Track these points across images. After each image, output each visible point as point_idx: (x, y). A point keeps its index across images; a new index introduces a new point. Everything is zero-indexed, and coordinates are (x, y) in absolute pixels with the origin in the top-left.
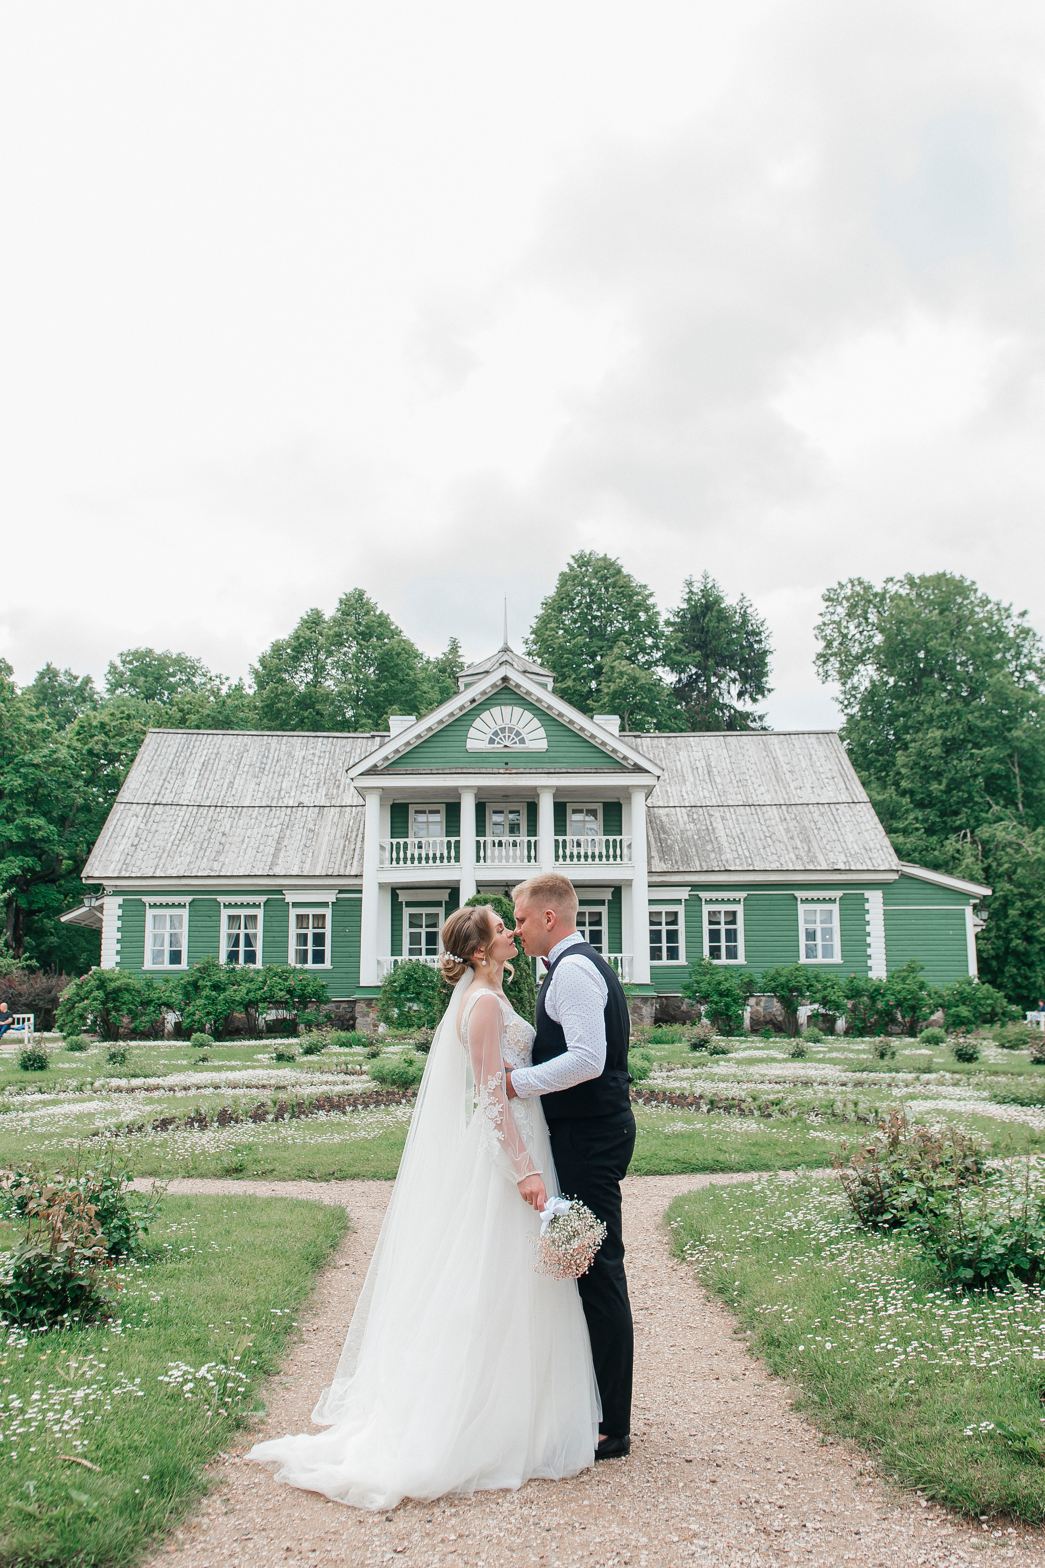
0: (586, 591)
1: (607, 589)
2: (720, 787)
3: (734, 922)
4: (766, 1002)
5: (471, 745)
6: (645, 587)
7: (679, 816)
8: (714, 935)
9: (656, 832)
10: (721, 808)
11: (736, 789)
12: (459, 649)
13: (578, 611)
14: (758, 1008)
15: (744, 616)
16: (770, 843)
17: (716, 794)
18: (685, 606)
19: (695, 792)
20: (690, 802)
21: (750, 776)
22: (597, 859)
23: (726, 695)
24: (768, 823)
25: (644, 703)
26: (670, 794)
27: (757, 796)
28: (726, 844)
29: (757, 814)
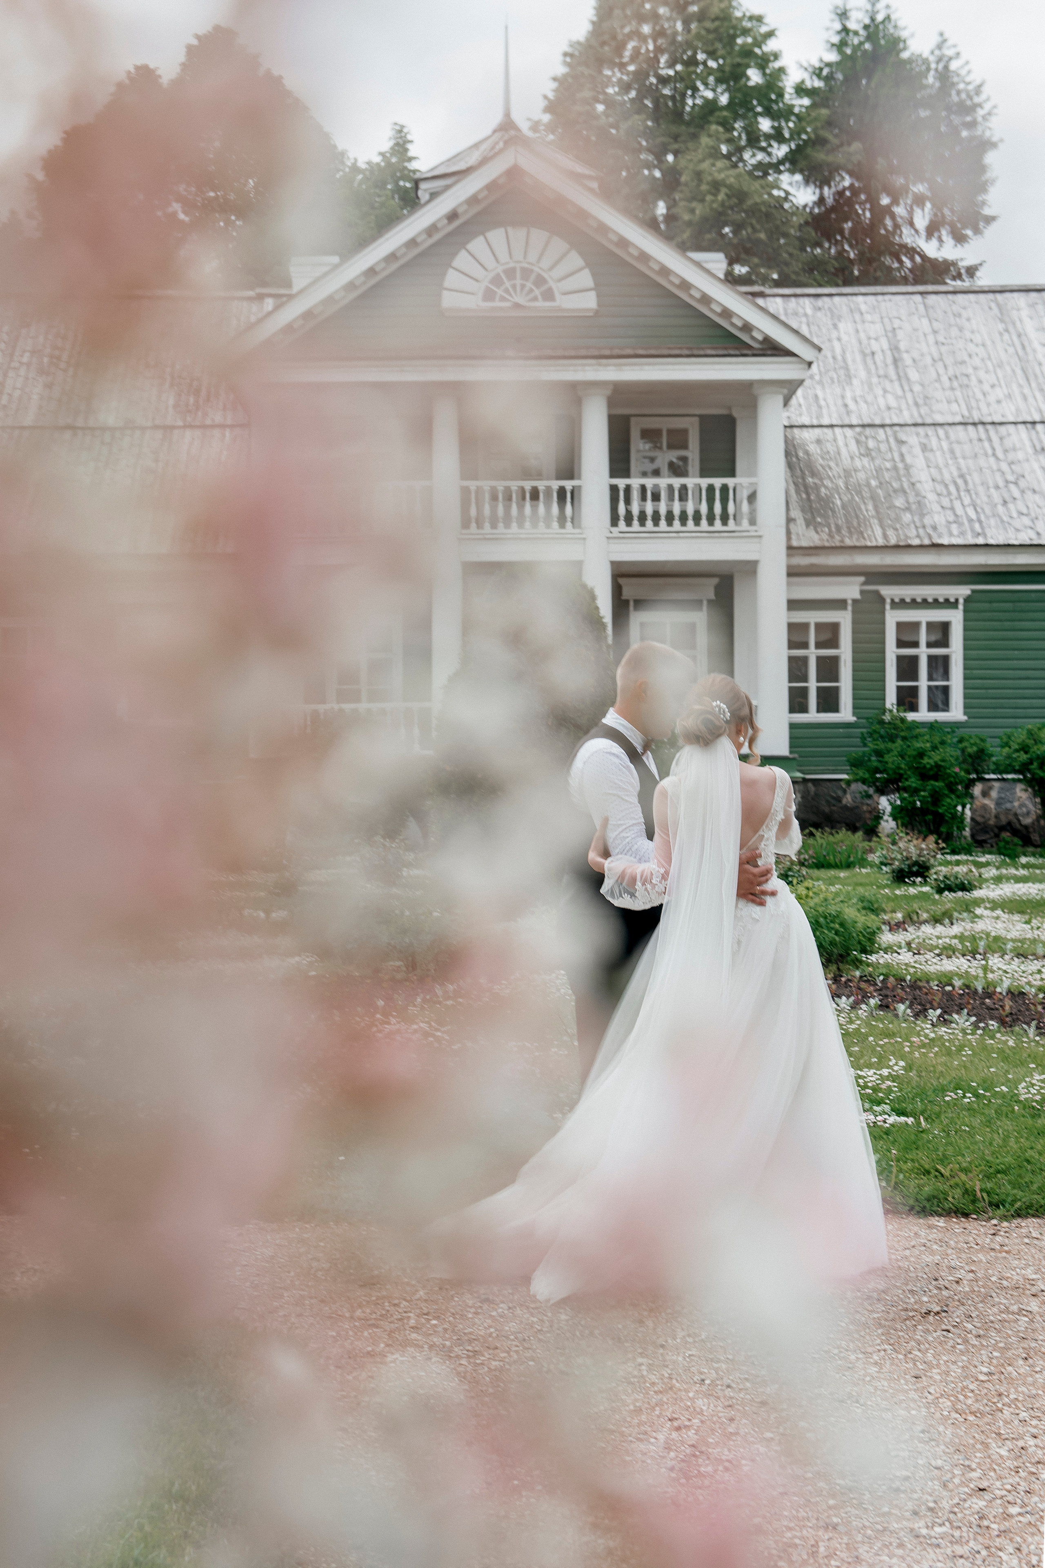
0: (646, 29)
1: (686, 23)
2: (917, 388)
3: (944, 642)
4: (1001, 789)
5: (449, 300)
6: (759, 19)
7: (841, 443)
8: (907, 668)
9: (798, 473)
10: (921, 430)
11: (948, 393)
12: (409, 146)
13: (631, 68)
14: (986, 801)
15: (945, 76)
16: (1016, 493)
17: (911, 401)
18: (832, 57)
19: (870, 398)
20: (860, 417)
21: (975, 369)
22: (690, 523)
23: (906, 231)
24: (1011, 456)
25: (759, 241)
26: (822, 403)
27: (988, 405)
28: (931, 497)
29: (990, 440)
